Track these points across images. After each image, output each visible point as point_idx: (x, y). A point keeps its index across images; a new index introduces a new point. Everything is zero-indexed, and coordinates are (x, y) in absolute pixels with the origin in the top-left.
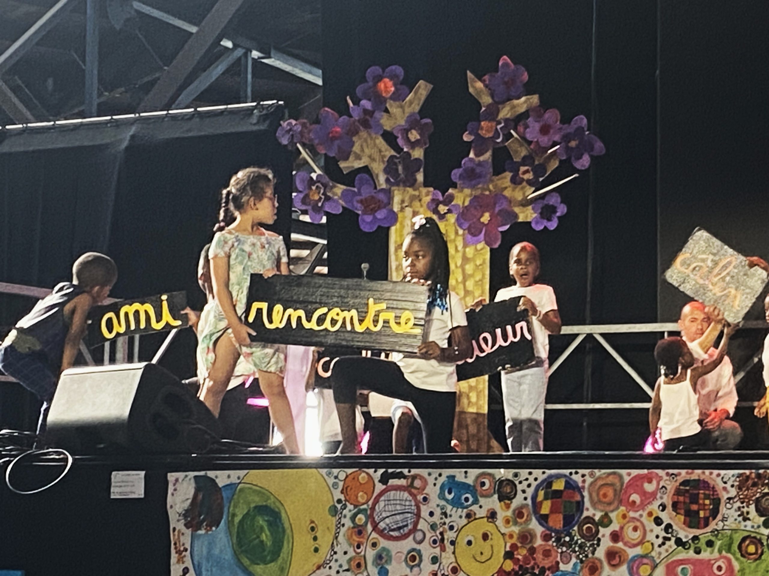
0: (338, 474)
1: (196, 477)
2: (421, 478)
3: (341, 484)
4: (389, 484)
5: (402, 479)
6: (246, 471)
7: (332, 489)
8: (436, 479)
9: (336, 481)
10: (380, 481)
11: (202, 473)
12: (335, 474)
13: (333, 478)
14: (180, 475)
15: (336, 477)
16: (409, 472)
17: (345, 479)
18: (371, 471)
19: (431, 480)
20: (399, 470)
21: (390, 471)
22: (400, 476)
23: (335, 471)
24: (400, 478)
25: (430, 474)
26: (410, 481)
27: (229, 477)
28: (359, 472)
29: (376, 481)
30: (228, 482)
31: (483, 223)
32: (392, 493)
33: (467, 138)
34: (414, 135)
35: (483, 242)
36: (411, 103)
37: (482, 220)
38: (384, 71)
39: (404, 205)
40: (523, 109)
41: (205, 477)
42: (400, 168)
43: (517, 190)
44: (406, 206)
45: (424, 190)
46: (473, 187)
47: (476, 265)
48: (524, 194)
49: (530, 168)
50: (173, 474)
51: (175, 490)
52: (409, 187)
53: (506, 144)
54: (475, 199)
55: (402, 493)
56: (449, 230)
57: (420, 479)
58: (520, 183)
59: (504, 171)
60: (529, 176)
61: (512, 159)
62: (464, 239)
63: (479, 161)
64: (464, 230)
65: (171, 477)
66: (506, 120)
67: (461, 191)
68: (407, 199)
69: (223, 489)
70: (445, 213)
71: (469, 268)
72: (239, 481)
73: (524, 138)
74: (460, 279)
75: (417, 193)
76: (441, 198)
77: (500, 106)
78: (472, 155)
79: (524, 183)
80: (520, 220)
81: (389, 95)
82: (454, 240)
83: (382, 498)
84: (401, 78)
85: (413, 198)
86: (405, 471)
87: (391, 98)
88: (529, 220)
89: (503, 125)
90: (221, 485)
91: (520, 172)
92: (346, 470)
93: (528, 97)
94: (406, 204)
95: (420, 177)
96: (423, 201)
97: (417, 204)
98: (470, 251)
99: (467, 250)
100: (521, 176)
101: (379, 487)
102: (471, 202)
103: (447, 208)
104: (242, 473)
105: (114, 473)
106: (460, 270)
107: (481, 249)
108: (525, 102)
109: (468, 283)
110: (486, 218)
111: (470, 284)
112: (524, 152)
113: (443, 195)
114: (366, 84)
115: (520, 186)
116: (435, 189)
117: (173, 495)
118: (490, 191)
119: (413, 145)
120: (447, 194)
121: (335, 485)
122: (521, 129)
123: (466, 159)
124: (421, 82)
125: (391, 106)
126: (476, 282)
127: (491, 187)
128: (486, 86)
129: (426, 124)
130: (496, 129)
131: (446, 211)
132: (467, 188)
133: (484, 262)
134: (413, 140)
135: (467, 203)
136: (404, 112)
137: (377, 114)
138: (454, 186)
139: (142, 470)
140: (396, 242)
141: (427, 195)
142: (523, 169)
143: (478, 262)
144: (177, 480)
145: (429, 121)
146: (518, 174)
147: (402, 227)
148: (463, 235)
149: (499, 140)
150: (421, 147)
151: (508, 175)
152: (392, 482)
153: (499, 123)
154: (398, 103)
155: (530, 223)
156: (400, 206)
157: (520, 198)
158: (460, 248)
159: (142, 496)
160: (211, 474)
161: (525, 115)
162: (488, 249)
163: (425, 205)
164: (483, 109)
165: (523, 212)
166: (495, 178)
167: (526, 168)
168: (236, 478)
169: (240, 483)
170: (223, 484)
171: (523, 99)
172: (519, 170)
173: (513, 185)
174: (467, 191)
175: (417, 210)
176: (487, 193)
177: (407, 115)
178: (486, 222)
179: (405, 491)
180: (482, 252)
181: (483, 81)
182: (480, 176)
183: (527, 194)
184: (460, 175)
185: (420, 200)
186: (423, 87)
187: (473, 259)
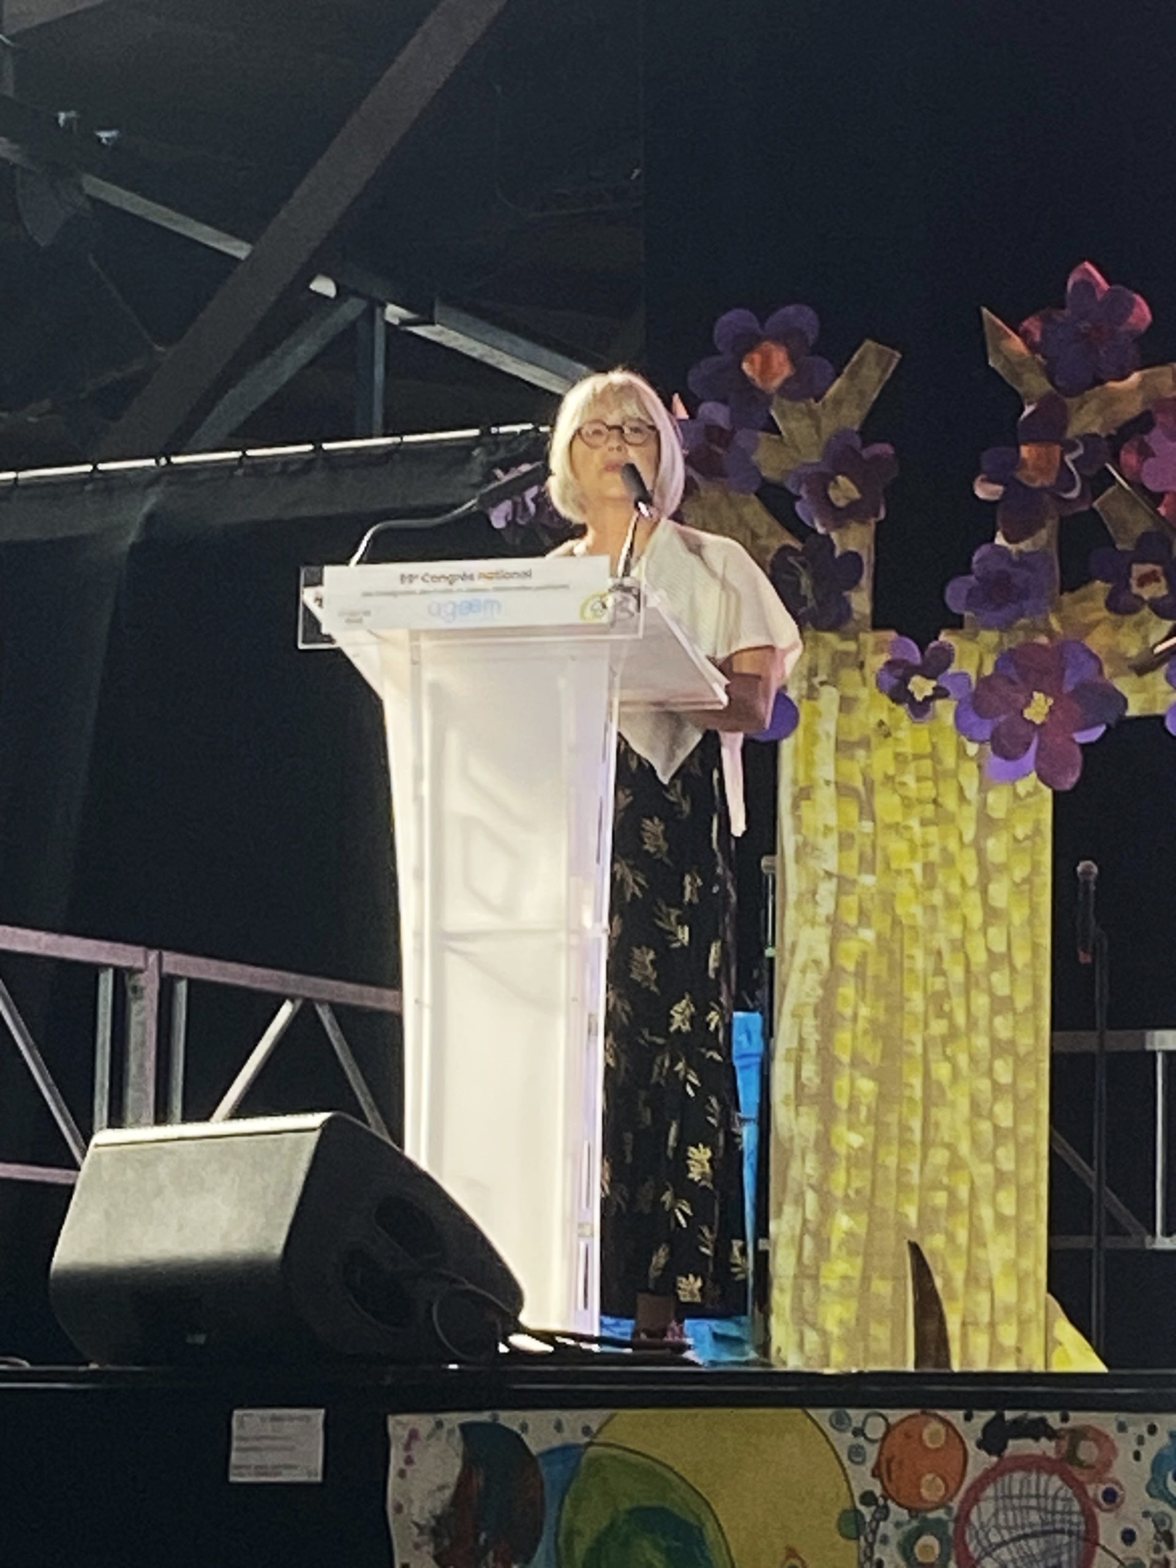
0: (864, 1423)
1: (464, 1427)
2: (1100, 1438)
3: (872, 1452)
4: (1007, 1453)
5: (1044, 1441)
6: (606, 1413)
7: (847, 1463)
8: (1141, 1441)
9: (861, 1440)
10: (980, 1445)
11: (485, 1416)
12: (856, 1423)
13: (850, 1435)
14: (423, 1422)
15: (859, 1432)
16: (1065, 1419)
17: (884, 1439)
18: (956, 1416)
19: (1125, 1445)
20: (1034, 1415)
21: (1009, 1415)
22: (1038, 1430)
23: (856, 1415)
24: (1036, 1438)
25: (1122, 1428)
26: (1065, 1444)
27: (559, 1427)
28: (923, 1418)
29: (971, 1446)
30: (556, 1441)
31: (1031, 722)
32: (1018, 1476)
33: (984, 491)
34: (844, 490)
35: (1034, 775)
36: (838, 402)
37: (1028, 714)
38: (762, 321)
39: (816, 681)
40: (1133, 409)
41: (494, 1427)
42: (805, 581)
43: (1124, 630)
44: (822, 683)
45: (869, 638)
46: (1005, 626)
47: (1016, 840)
48: (1145, 638)
49: (1158, 568)
50: (404, 1418)
51: (409, 1461)
52: (831, 629)
53: (1095, 504)
54: (1007, 659)
55: (1044, 1478)
56: (940, 747)
57: (1096, 1441)
58: (1132, 610)
59: (1088, 580)
60: (1158, 590)
61: (1114, 546)
62: (979, 767)
63: (1020, 552)
64: (982, 742)
65: (398, 1425)
66: (1089, 440)
67: (973, 637)
68: (824, 661)
69: (540, 1461)
70: (928, 699)
71: (996, 848)
72: (587, 1439)
73: (1138, 485)
74: (972, 876)
75: (851, 646)
76: (916, 658)
77: (1072, 402)
78: (1000, 540)
79: (1146, 611)
80: (1133, 711)
81: (777, 382)
82: (955, 774)
83: (990, 1492)
84: (812, 337)
85: (840, 661)
86: (1053, 1418)
87: (782, 390)
88: (1159, 711)
89: (1080, 451)
90: (534, 1450)
91: (1133, 582)
92: (884, 1412)
93: (1147, 371)
94: (822, 677)
95: (861, 602)
96: (867, 670)
97: (851, 676)
98: (998, 801)
99: (991, 797)
100: (1135, 590)
101: (980, 1461)
102: (996, 665)
103: (933, 683)
104: (594, 1417)
105: (237, 1413)
106: (971, 854)
107: (1029, 794)
108: (1141, 386)
109: (993, 888)
110: (1038, 708)
111: (999, 892)
112: (1140, 523)
113: (922, 650)
114: (715, 359)
115: (1136, 617)
116: (900, 633)
117: (402, 1474)
118: (1050, 633)
119: (840, 517)
120: (932, 645)
121: (856, 1454)
122: (1129, 458)
123: (985, 549)
124: (868, 343)
125: (783, 416)
126: (1016, 885)
127: (1055, 623)
128: (1032, 347)
129: (877, 458)
130: (1063, 463)
131: (929, 692)
132: (989, 627)
133: (1037, 831)
134: (841, 503)
135: (988, 670)
136: (818, 429)
137: (742, 438)
138: (956, 623)
139: (316, 1406)
140: (795, 782)
141: (878, 650)
142: (1138, 570)
143: (1020, 833)
144: (414, 1435)
145: (885, 449)
146: (1128, 586)
147: (813, 738)
148: (980, 754)
149: (1074, 494)
150: (863, 522)
151: (1100, 588)
152: (1016, 1446)
153: (1070, 446)
154: (802, 405)
155: (1161, 719)
156: (805, 685)
157: (1133, 652)
158: (971, 792)
159: (319, 1479)
160: (509, 1419)
161: (1143, 423)
162: (1048, 793)
163: (872, 680)
164: (1028, 410)
165: (1143, 689)
166: (1066, 598)
167: (1148, 568)
168: (579, 1433)
169: (590, 1444)
170: (544, 1447)
171: (1135, 377)
172: (1129, 574)
173: (1113, 617)
174: (990, 637)
175: (850, 692)
176: (1043, 640)
177: (825, 437)
178: (1038, 721)
179: (1051, 1473)
180: (1030, 800)
181: (1024, 336)
182: (1024, 595)
183: (1152, 640)
184: (970, 594)
185: (861, 666)
186: (871, 358)
187: (1006, 824)
